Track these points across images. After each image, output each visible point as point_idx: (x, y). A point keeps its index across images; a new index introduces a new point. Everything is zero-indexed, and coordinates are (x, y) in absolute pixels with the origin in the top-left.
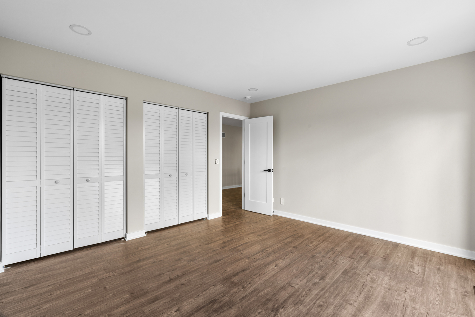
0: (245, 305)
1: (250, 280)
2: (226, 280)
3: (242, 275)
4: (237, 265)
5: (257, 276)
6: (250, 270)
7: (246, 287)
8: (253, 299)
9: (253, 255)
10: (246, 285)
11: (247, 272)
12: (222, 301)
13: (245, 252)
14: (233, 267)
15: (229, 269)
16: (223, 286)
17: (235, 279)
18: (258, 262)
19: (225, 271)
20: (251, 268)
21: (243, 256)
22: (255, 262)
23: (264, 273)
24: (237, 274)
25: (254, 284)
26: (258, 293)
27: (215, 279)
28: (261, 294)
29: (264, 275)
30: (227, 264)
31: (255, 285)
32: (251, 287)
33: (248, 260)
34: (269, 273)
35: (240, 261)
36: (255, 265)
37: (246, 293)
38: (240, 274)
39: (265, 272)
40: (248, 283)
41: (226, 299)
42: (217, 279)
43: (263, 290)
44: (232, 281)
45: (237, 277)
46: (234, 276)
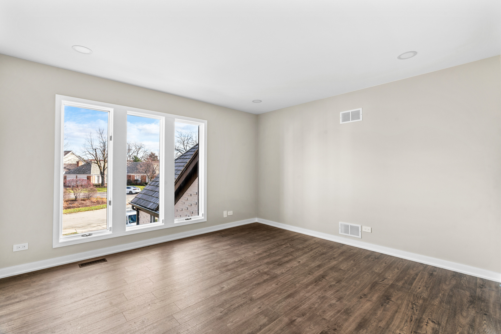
0: (259, 263)
1: (253, 275)
2: (275, 277)
3: (260, 280)
4: (265, 290)
5: (246, 279)
6: (252, 285)
7: (257, 271)
8: (253, 265)
9: (244, 303)
10: (257, 272)
11: (255, 283)
12: (273, 265)
13: (255, 310)
14: (270, 288)
15: (274, 285)
16: (276, 273)
17: (266, 277)
18: (242, 293)
19: (277, 284)
20: (251, 287)
21: (259, 302)
22: (244, 293)
23: (239, 281)
24: (265, 281)
25: (250, 274)
26: (248, 268)
27: (284, 277)
28: (247, 267)
29: (239, 280)
30: (278, 291)
31: (249, 272)
32: (253, 272)
33: (253, 296)
34: (235, 281)
35: (262, 295)
36: (246, 289)
37: (258, 268)
38: (262, 281)
39: (237, 282)
40: (255, 274)
41: (271, 266)
42: (282, 277)
43: (245, 269)
44: (268, 276)
45: (265, 278)
46: (267, 279)
